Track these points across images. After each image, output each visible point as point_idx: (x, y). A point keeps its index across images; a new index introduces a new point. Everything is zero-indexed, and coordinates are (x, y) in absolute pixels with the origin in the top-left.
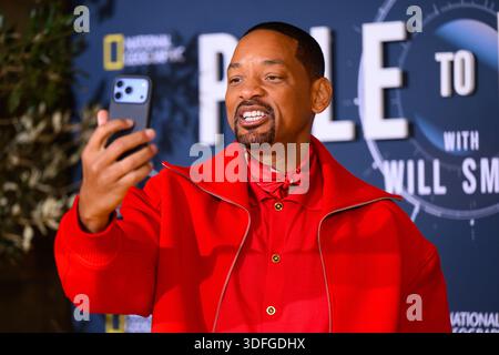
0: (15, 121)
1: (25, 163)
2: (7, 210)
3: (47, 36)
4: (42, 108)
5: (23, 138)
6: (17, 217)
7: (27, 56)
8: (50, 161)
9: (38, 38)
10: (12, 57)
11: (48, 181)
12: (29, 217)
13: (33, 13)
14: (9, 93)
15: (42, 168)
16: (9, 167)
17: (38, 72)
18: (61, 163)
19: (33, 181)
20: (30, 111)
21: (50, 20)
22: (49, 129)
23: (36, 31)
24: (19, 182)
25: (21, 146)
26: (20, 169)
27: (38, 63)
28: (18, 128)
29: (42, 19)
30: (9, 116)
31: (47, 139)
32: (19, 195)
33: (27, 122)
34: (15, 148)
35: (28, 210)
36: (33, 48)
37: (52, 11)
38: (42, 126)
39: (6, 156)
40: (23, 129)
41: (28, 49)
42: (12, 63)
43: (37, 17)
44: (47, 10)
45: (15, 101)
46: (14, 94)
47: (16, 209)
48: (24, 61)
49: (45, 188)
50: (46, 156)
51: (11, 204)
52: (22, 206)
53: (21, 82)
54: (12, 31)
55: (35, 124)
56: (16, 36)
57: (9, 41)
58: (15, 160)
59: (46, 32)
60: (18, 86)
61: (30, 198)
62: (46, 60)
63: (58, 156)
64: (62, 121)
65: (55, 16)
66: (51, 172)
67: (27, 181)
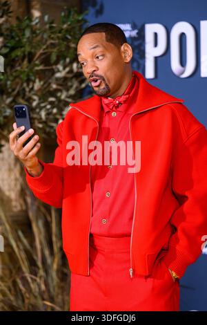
0: (54, 67)
1: (59, 87)
2: (50, 111)
3: (69, 25)
4: (68, 60)
5: (58, 75)
6: (56, 114)
7: (60, 35)
8: (71, 86)
9: (65, 26)
10: (52, 36)
11: (70, 97)
12: (62, 115)
13: (63, 14)
14: (51, 53)
15: (68, 90)
16: (51, 89)
17: (65, 43)
18: (77, 88)
19: (63, 97)
20: (61, 62)
21: (71, 17)
22: (71, 71)
23: (64, 23)
24: (56, 97)
25: (57, 79)
26: (57, 90)
27: (65, 39)
28: (56, 70)
29: (67, 16)
30: (52, 65)
31: (70, 75)
32: (56, 103)
33: (60, 67)
34: (54, 81)
35: (61, 110)
36: (63, 31)
37: (72, 13)
38: (67, 69)
39: (50, 84)
40: (59, 71)
41: (60, 32)
42: (52, 39)
43: (65, 16)
44: (70, 12)
45: (54, 58)
46: (53, 53)
47: (55, 111)
48: (58, 38)
49: (69, 100)
50: (69, 84)
51: (53, 108)
52: (58, 109)
53: (58, 48)
54: (52, 23)
55: (64, 68)
56: (54, 25)
57: (51, 28)
58: (54, 86)
59: (69, 23)
60: (55, 50)
61: (61, 105)
62: (69, 37)
63: (75, 84)
64: (77, 67)
65: (74, 15)
66: (72, 92)
67: (61, 96)
